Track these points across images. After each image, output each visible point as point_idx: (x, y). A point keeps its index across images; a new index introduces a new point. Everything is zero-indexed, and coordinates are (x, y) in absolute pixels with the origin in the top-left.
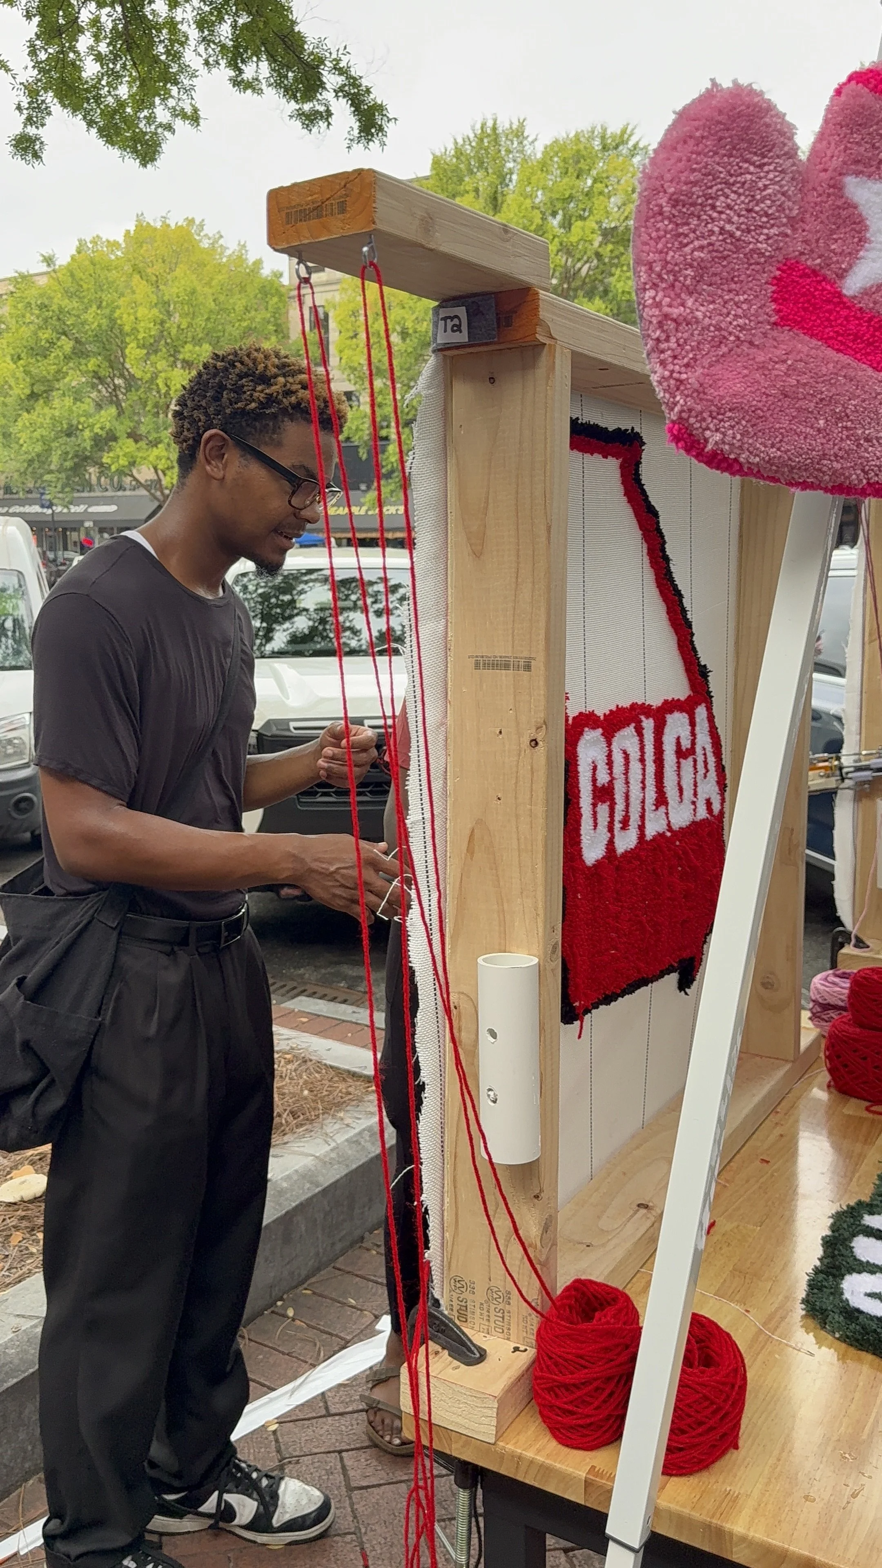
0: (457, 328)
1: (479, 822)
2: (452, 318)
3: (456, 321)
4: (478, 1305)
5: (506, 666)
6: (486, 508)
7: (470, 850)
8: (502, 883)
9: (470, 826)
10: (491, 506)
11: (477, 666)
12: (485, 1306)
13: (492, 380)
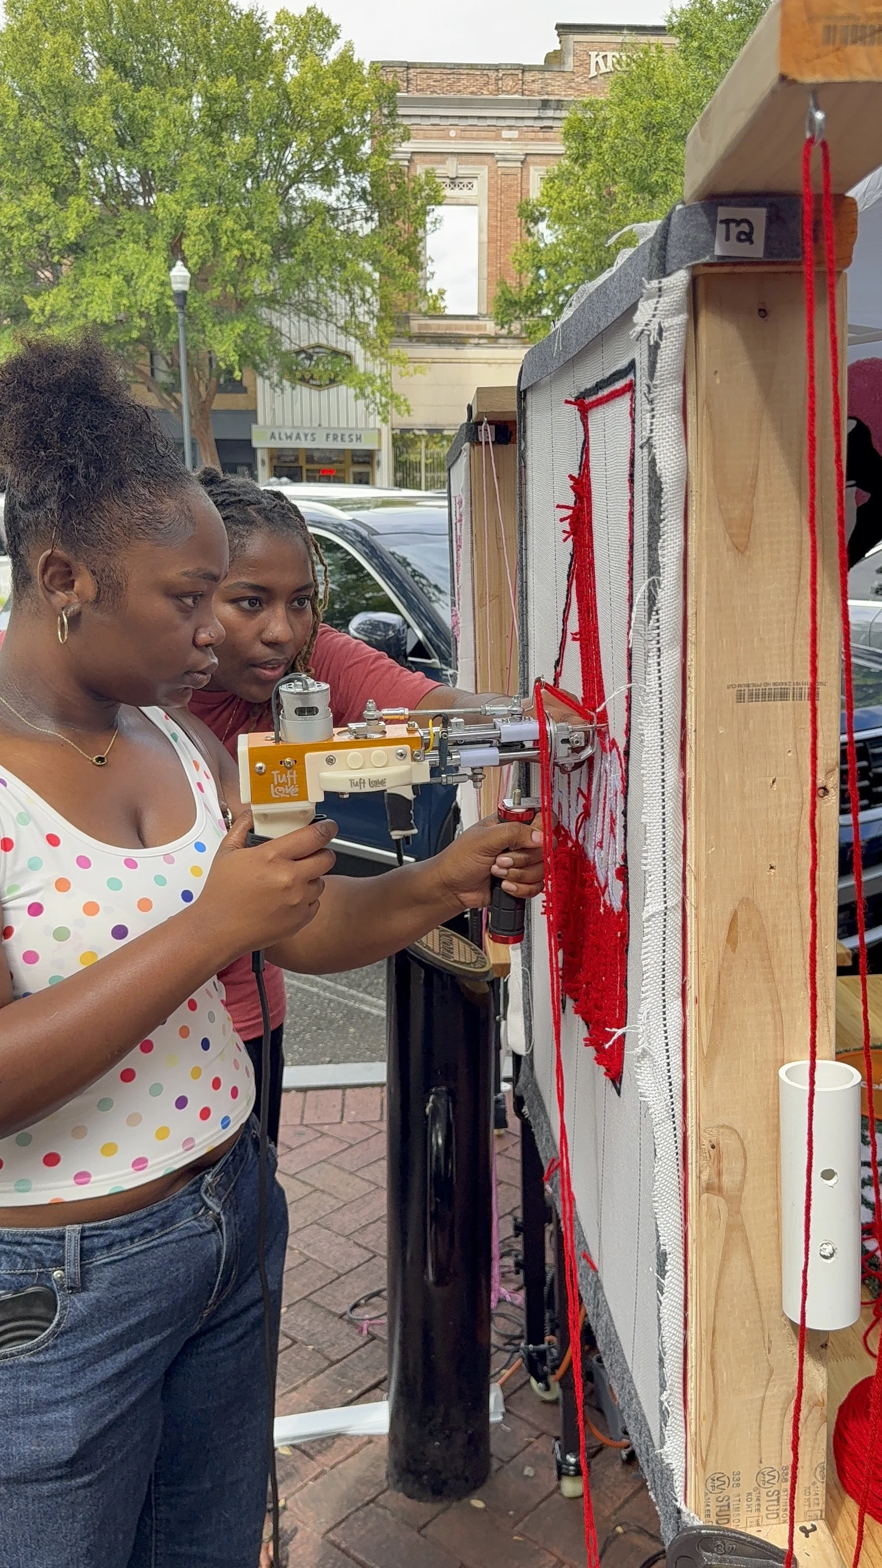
0: (748, 237)
1: (746, 902)
2: (738, 223)
3: (745, 227)
4: (744, 1497)
5: (784, 696)
6: (754, 486)
7: (732, 940)
8: (777, 975)
9: (731, 908)
10: (761, 483)
11: (740, 698)
12: (754, 1497)
13: (763, 312)
